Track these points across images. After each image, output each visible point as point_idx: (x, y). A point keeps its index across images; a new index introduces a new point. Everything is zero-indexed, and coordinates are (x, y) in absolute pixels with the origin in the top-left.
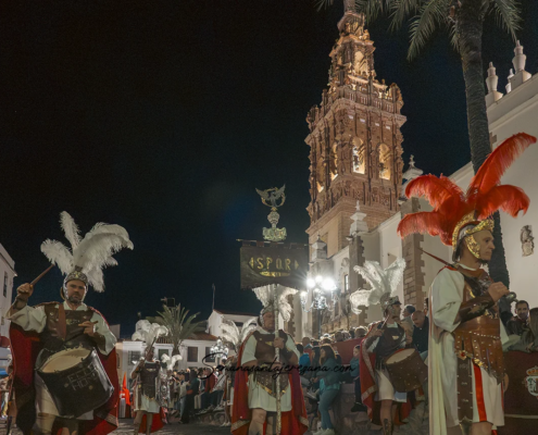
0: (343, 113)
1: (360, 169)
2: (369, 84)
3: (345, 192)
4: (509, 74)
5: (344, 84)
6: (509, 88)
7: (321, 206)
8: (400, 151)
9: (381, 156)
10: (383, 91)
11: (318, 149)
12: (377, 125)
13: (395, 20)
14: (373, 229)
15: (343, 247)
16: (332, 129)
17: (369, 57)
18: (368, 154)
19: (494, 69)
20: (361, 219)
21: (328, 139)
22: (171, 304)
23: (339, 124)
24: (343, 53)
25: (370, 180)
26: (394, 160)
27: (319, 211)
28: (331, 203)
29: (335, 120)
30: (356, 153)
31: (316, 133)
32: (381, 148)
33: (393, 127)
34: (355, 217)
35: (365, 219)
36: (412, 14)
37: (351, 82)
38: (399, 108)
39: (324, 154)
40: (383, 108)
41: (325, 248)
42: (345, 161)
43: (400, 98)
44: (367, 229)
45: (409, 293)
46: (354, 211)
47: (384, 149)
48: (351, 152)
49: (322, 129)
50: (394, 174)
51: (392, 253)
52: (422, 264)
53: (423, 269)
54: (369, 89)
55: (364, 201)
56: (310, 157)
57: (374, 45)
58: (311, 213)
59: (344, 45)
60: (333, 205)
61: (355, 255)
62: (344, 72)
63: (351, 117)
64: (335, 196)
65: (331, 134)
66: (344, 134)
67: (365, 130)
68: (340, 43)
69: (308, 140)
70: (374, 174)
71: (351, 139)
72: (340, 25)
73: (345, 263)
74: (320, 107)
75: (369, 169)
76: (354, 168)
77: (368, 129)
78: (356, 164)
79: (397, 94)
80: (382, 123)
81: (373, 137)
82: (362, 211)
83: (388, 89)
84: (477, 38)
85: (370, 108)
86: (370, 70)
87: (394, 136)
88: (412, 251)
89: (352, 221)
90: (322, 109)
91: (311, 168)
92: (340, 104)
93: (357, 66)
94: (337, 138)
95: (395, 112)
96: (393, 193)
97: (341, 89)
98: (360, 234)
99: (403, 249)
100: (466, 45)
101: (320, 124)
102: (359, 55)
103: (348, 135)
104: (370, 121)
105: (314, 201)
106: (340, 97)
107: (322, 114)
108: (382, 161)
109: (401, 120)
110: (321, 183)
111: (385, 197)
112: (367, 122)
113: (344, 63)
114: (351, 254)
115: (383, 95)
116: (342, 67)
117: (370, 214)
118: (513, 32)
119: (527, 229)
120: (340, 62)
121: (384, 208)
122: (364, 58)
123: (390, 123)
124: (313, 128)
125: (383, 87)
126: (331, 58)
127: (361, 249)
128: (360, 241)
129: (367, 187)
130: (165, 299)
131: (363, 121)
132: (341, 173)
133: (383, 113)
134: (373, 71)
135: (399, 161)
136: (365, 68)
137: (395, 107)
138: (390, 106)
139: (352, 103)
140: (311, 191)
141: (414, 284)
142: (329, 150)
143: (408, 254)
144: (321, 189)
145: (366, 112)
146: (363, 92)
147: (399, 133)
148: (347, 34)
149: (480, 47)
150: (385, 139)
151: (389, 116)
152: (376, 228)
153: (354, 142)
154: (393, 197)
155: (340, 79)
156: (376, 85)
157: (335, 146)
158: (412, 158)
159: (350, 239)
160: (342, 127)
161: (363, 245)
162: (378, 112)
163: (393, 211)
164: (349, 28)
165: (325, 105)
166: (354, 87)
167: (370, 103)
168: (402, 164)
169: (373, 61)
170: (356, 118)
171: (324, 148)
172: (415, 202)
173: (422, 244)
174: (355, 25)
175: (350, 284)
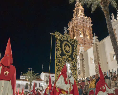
0: (77, 23)
1: (82, 36)
2: (83, 17)
4: (117, 15)
5: (77, 17)
8: (92, 32)
9: (87, 33)
10: (86, 19)
11: (71, 31)
12: (86, 26)
14: (85, 51)
16: (74, 27)
17: (83, 11)
18: (84, 32)
19: (113, 14)
21: (73, 29)
22: (30, 70)
23: (76, 26)
24: (76, 10)
25: (84, 39)
29: (75, 25)
30: (80, 32)
31: (70, 28)
32: (87, 31)
33: (90, 26)
34: (81, 48)
35: (83, 49)
36: (92, 4)
38: (91, 22)
39: (72, 32)
42: (78, 34)
43: (91, 20)
44: (84, 51)
45: (97, 68)
46: (81, 46)
47: (88, 31)
48: (79, 32)
49: (72, 27)
50: (91, 37)
51: (91, 57)
52: (100, 60)
53: (100, 62)
54: (83, 18)
55: (83, 44)
56: (69, 33)
57: (84, 9)
59: (77, 9)
62: (77, 14)
63: (79, 24)
65: (74, 28)
67: (82, 27)
68: (76, 8)
69: (68, 29)
70: (85, 37)
72: (75, 5)
74: (71, 22)
75: (84, 36)
77: (83, 27)
78: (81, 35)
79: (90, 19)
80: (87, 26)
81: (84, 29)
83: (88, 18)
84: (107, 9)
85: (84, 22)
87: (90, 28)
88: (96, 57)
89: (80, 49)
90: (72, 22)
92: (76, 21)
93: (80, 13)
94: (76, 29)
95: (90, 23)
96: (91, 42)
97: (76, 18)
98: (82, 52)
100: (105, 11)
101: (71, 25)
102: (80, 11)
103: (78, 28)
106: (76, 20)
107: (72, 23)
108: (87, 34)
109: (92, 25)
111: (88, 43)
112: (83, 25)
113: (77, 12)
114: (80, 57)
115: (87, 19)
117: (85, 47)
118: (116, 8)
120: (76, 12)
121: (88, 46)
122: (82, 11)
123: (89, 26)
124: (70, 26)
125: (87, 18)
126: (74, 12)
127: (83, 56)
128: (82, 54)
129: (84, 40)
130: (29, 69)
131: (82, 25)
132: (77, 37)
133: (87, 23)
134: (84, 14)
135: (91, 34)
136: (82, 14)
138: (88, 22)
139: (79, 21)
142: (73, 32)
143: (95, 58)
145: (82, 23)
146: (82, 19)
147: (91, 28)
148: (77, 7)
149: (108, 11)
150: (87, 29)
151: (88, 24)
152: (87, 51)
153: (80, 30)
154: (91, 43)
155: (76, 16)
156: (85, 17)
157: (75, 31)
158: (95, 34)
159: (79, 54)
160: (77, 26)
161: (83, 55)
162: (86, 23)
163: (91, 46)
164: (78, 6)
165: (72, 21)
166: (79, 17)
167: (83, 21)
168: (92, 35)
169: (84, 12)
170: (80, 24)
171: (72, 31)
172: (96, 44)
173: (99, 55)
174: (79, 5)
175: (80, 65)
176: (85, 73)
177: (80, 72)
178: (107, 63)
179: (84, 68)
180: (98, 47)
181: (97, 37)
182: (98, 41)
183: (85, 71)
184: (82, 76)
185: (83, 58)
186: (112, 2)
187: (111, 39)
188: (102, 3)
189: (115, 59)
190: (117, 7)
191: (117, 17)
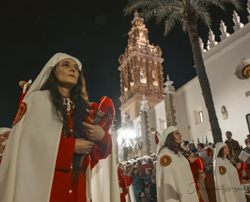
0: (135, 57)
1: (144, 81)
2: (146, 45)
3: (137, 91)
4: (207, 42)
5: (135, 45)
6: (208, 47)
7: (127, 97)
8: (162, 73)
9: (153, 75)
11: (124, 72)
12: (151, 62)
13: (158, 21)
14: (151, 108)
15: (137, 116)
16: (130, 64)
18: (147, 74)
19: (201, 40)
20: (146, 103)
21: (129, 68)
23: (133, 62)
24: (134, 33)
25: (148, 85)
26: (159, 77)
27: (125, 99)
28: (131, 96)
29: (132, 60)
30: (142, 74)
31: (123, 66)
32: (153, 72)
33: (158, 63)
34: (143, 102)
35: (147, 103)
36: (166, 18)
37: (138, 45)
38: (160, 55)
39: (127, 74)
40: (153, 55)
41: (129, 117)
42: (137, 77)
43: (161, 51)
44: (148, 108)
46: (142, 99)
47: (155, 72)
48: (140, 73)
49: (126, 64)
50: (160, 83)
51: (161, 119)
54: (146, 48)
55: (146, 95)
56: (121, 76)
57: (148, 30)
58: (122, 101)
59: (135, 30)
60: (132, 97)
61: (144, 120)
62: (135, 41)
63: (139, 59)
64: (133, 92)
65: (130, 66)
66: (136, 66)
67: (145, 64)
68: (133, 29)
69: (120, 69)
70: (151, 83)
71: (139, 68)
72: (132, 22)
73: (139, 123)
74: (125, 55)
75: (148, 81)
76: (141, 80)
77: (147, 64)
78: (142, 78)
79: (159, 50)
80: (153, 62)
81: (149, 67)
82: (146, 99)
83: (155, 48)
84: (195, 27)
85: (147, 55)
86: (147, 39)
87: (159, 67)
88: (171, 117)
89: (142, 104)
91: (121, 80)
93: (141, 38)
94: (133, 67)
95: (159, 57)
96: (160, 91)
98: (145, 110)
99: (167, 117)
100: (191, 31)
101: (125, 62)
102: (141, 34)
103: (138, 66)
104: (147, 60)
105: (123, 95)
106: (133, 51)
107: (126, 57)
108: (154, 77)
109: (162, 60)
110: (126, 87)
111: (156, 93)
112: (146, 61)
113: (135, 37)
114: (142, 119)
115: (153, 50)
116: (134, 39)
117: (150, 101)
118: (209, 26)
119: (224, 107)
120: (133, 36)
121: (156, 98)
122: (144, 35)
123: (156, 61)
124: (122, 63)
125: (153, 47)
126: (129, 35)
127: (146, 117)
128: (145, 113)
129: (147, 88)
131: (144, 60)
132: (135, 83)
133: (153, 57)
134: (148, 41)
135: (161, 77)
136: (144, 39)
137: (158, 55)
138: (156, 55)
139: (139, 53)
140: (121, 91)
142: (129, 73)
143: (169, 119)
144: (126, 90)
145: (145, 57)
146: (144, 49)
147: (161, 66)
148: (136, 26)
149: (197, 31)
150: (155, 68)
151: (156, 58)
152: (153, 107)
153: (141, 69)
154: (160, 93)
155: (133, 43)
156: (149, 46)
157: (132, 71)
158: (168, 76)
159: (141, 112)
160: (135, 63)
161: (147, 115)
162: (151, 57)
163: (160, 100)
164: (136, 24)
165: (127, 53)
166: (140, 47)
167: (147, 53)
168: (163, 79)
169: (147, 36)
170: (141, 59)
171: (127, 72)
172: (171, 95)
173: (175, 115)
174: (139, 22)
175: (142, 133)
176: (150, 147)
177: (142, 146)
178: (189, 128)
179: (149, 138)
180: (173, 99)
181: (172, 82)
182: (174, 89)
183: (150, 143)
184: (145, 152)
185: (148, 120)
186: (203, 15)
187: (201, 84)
188: (185, 15)
189: (202, 121)
190: (211, 24)
191: (207, 45)
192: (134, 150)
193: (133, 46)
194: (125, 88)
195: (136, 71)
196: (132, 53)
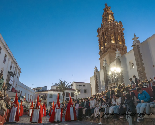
0: (107, 29)
1: (113, 42)
2: (114, 21)
12: (117, 31)
16: (104, 33)
18: (115, 38)
20: (119, 53)
21: (103, 35)
25: (116, 45)
29: (105, 31)
31: (100, 34)
37: (109, 21)
39: (102, 39)
42: (109, 40)
47: (119, 37)
48: (110, 38)
49: (102, 33)
53: (144, 66)
55: (115, 50)
59: (106, 13)
60: (106, 51)
61: (118, 63)
63: (110, 29)
64: (107, 49)
70: (117, 43)
85: (115, 27)
93: (109, 18)
94: (106, 35)
98: (119, 57)
102: (110, 15)
103: (109, 34)
105: (101, 51)
108: (119, 40)
112: (114, 30)
116: (106, 18)
123: (120, 30)
125: (117, 22)
128: (119, 59)
132: (108, 43)
134: (114, 19)
136: (112, 18)
139: (110, 26)
141: (142, 70)
142: (104, 38)
143: (138, 61)
145: (113, 28)
146: (112, 23)
150: (119, 34)
151: (120, 28)
152: (124, 55)
153: (111, 35)
157: (106, 37)
159: (116, 59)
160: (108, 32)
165: (102, 27)
167: (114, 26)
170: (111, 29)
172: (138, 46)
173: (142, 58)
192: (112, 82)
193: (106, 22)
194: (101, 47)
195: (108, 36)
196: (105, 26)
